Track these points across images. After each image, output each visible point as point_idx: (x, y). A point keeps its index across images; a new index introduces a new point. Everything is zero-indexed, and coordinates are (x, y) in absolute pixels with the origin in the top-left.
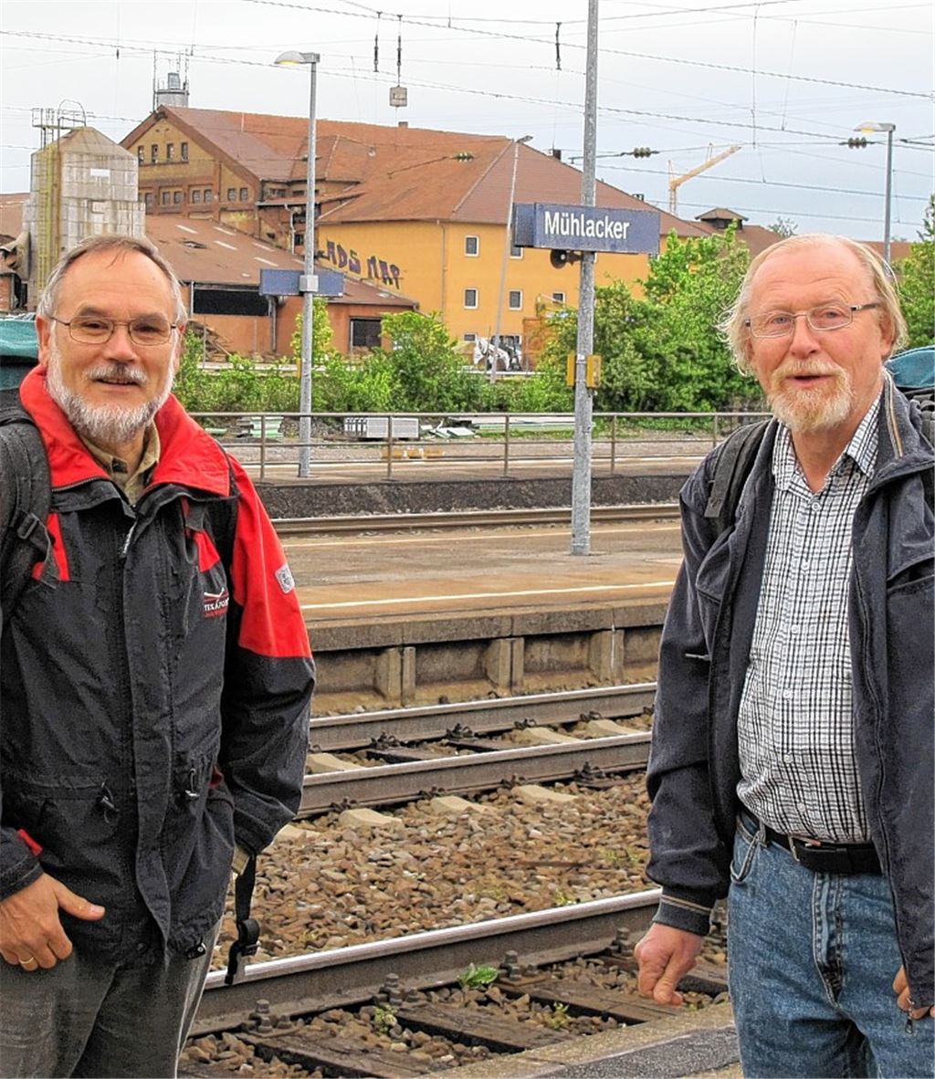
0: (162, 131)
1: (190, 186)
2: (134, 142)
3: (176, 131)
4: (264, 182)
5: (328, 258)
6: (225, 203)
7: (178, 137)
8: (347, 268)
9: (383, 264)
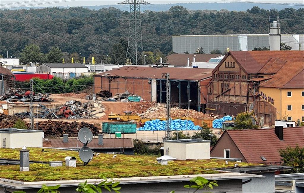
0: (230, 58)
1: (235, 74)
2: (224, 61)
3: (232, 59)
4: (249, 74)
5: (261, 96)
6: (242, 80)
7: (233, 61)
8: (264, 99)
9: (271, 98)
